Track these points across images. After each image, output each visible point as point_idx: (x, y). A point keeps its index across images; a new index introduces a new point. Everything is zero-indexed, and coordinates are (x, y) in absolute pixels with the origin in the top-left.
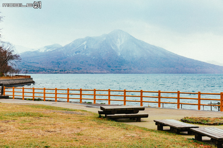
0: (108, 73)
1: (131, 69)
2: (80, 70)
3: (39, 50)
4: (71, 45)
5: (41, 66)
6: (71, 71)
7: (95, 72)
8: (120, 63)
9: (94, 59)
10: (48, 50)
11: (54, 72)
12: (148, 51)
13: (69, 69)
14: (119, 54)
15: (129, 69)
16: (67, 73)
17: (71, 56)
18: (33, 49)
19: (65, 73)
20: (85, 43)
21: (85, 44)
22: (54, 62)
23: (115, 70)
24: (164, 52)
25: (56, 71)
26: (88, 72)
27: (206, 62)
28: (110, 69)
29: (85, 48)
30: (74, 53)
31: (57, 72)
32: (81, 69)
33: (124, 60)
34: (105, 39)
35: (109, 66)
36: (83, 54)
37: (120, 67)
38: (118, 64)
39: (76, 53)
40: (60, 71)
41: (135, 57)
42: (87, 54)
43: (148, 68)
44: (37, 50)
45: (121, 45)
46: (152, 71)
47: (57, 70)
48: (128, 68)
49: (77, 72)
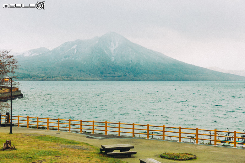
0: (100, 80)
1: (126, 76)
2: (70, 77)
3: (23, 54)
4: (59, 49)
5: (26, 73)
6: (59, 78)
7: (86, 78)
8: (113, 70)
9: (84, 65)
10: (33, 55)
11: (41, 79)
12: (145, 56)
13: (57, 76)
14: (113, 59)
16: (56, 80)
17: (60, 61)
19: (52, 80)
20: (74, 47)
22: (40, 68)
23: (108, 77)
24: (162, 57)
25: (42, 77)
26: (79, 79)
27: (208, 68)
28: (102, 76)
29: (75, 53)
30: (63, 58)
31: (44, 79)
32: (71, 75)
33: (118, 65)
34: (97, 42)
35: (102, 73)
36: (73, 59)
37: (114, 73)
39: (65, 57)
40: (48, 78)
41: (131, 62)
42: (77, 59)
43: (145, 75)
44: (21, 54)
45: (115, 49)
46: (149, 78)
47: (44, 77)
48: (123, 75)
49: (66, 79)
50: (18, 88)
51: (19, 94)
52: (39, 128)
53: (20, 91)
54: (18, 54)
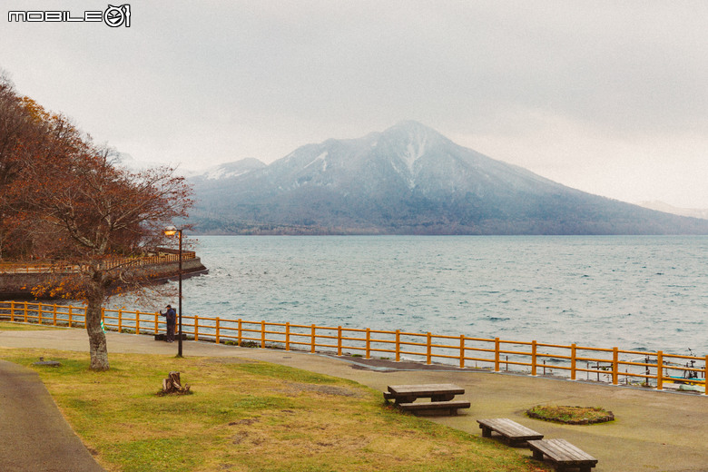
0: (383, 234)
1: (442, 223)
2: (312, 226)
3: (206, 173)
4: (287, 161)
5: (213, 217)
6: (287, 230)
7: (350, 230)
8: (413, 208)
9: (346, 198)
10: (228, 176)
11: (245, 231)
12: (488, 176)
13: (284, 225)
14: (412, 185)
15: (437, 223)
16: (279, 233)
17: (289, 189)
18: (191, 173)
19: (271, 234)
20: (323, 156)
21: (323, 158)
22: (244, 206)
23: (401, 225)
24: (530, 180)
25: (249, 227)
26: (332, 230)
27: (639, 204)
28: (387, 223)
29: (324, 170)
30: (296, 182)
31: (252, 230)
32: (314, 223)
33: (425, 199)
34: (375, 144)
35: (387, 217)
36: (320, 184)
37: (415, 217)
38: (410, 211)
39: (301, 180)
40: (261, 228)
41: (454, 191)
42: (328, 185)
43: (486, 220)
44: (201, 174)
45: (416, 161)
46: (496, 228)
47: (253, 226)
48: (435, 222)
49: (304, 230)
50: (194, 253)
51: (197, 265)
52: (243, 345)
53: (199, 259)
54: (194, 175)
